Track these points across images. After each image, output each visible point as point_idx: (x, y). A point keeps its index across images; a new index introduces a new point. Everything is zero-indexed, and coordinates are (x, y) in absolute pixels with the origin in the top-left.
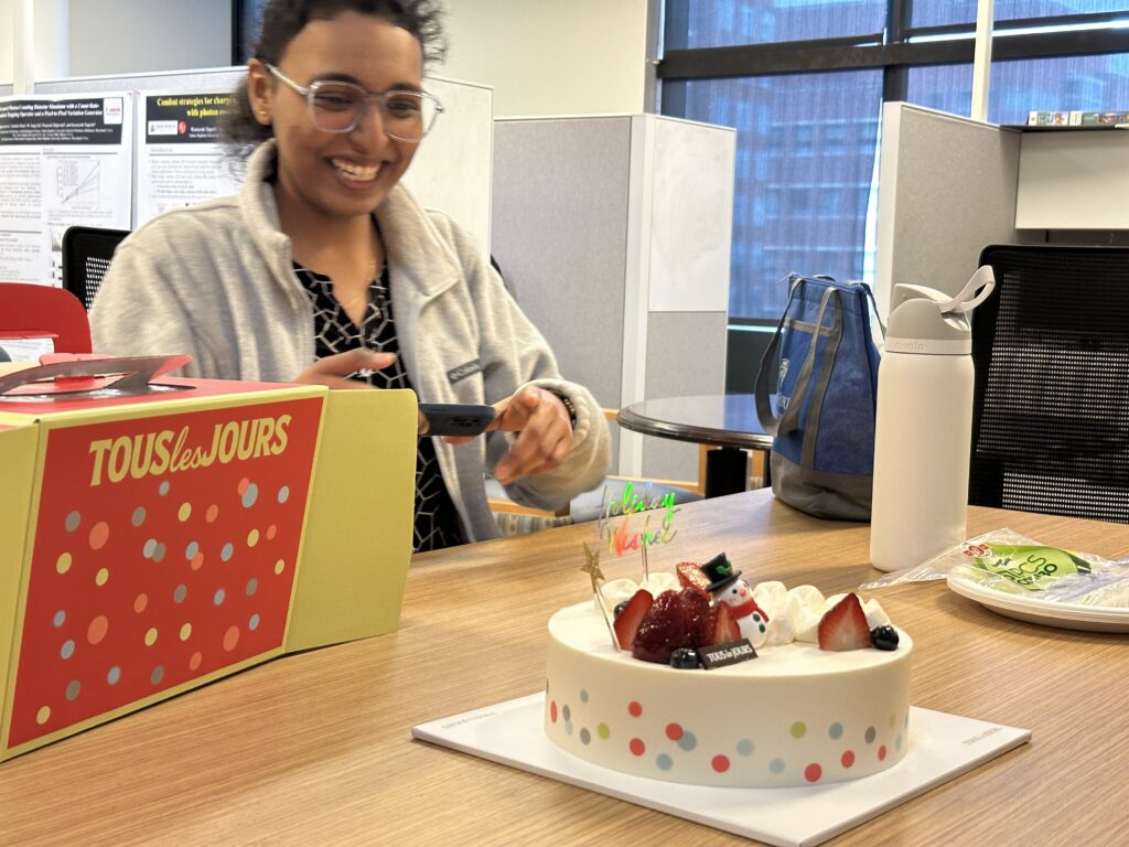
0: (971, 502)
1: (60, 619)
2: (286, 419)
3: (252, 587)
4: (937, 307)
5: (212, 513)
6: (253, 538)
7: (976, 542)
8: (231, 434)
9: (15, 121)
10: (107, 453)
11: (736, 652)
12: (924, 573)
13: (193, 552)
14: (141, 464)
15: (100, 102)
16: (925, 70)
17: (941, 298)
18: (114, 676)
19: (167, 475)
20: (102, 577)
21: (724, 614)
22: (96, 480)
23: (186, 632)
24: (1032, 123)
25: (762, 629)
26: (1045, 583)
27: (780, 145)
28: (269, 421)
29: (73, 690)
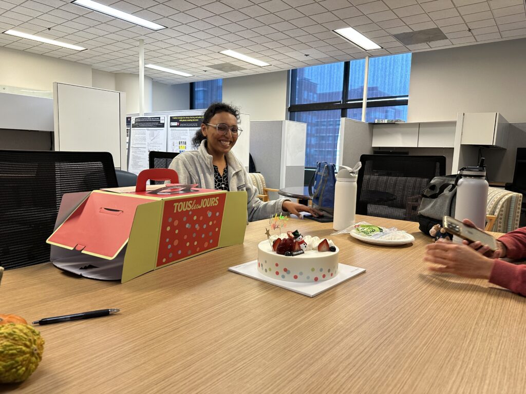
0: (356, 213)
1: (168, 240)
2: (218, 198)
3: (211, 234)
4: (348, 171)
5: (201, 218)
6: (211, 223)
7: (357, 224)
8: (205, 201)
9: (140, 122)
10: (178, 206)
11: (299, 252)
12: (345, 231)
13: (197, 226)
14: (185, 208)
15: (159, 118)
16: (351, 109)
17: (349, 169)
18: (180, 252)
19: (191, 210)
20: (177, 231)
21: (297, 244)
22: (175, 211)
23: (196, 243)
24: (376, 122)
25: (306, 247)
26: (373, 234)
27: (317, 125)
28: (214, 198)
29: (171, 255)
